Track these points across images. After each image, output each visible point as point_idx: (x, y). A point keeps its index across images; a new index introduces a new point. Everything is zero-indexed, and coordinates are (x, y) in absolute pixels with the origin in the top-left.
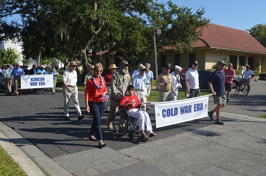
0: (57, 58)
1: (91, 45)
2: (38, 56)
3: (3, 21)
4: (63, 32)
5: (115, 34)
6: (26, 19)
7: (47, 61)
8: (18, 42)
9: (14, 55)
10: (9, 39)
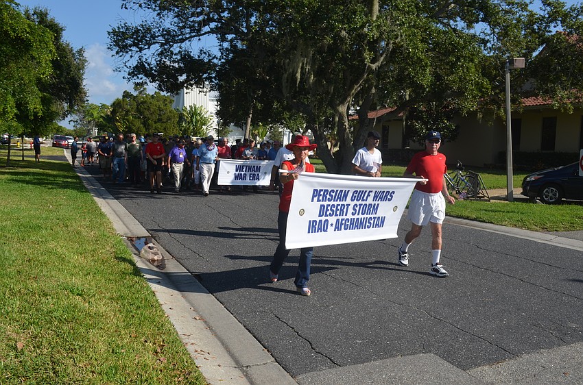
0: (282, 124)
1: (357, 96)
2: (247, 121)
3: (184, 49)
4: (302, 68)
5: (417, 72)
6: (226, 45)
7: (261, 131)
8: (210, 91)
9: (201, 118)
10: (194, 86)
